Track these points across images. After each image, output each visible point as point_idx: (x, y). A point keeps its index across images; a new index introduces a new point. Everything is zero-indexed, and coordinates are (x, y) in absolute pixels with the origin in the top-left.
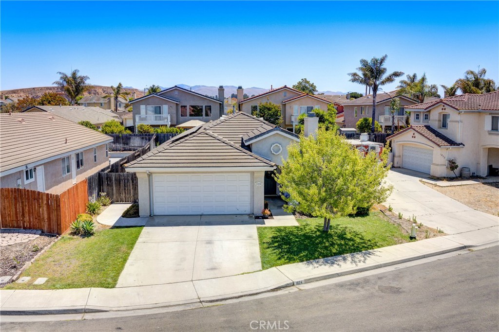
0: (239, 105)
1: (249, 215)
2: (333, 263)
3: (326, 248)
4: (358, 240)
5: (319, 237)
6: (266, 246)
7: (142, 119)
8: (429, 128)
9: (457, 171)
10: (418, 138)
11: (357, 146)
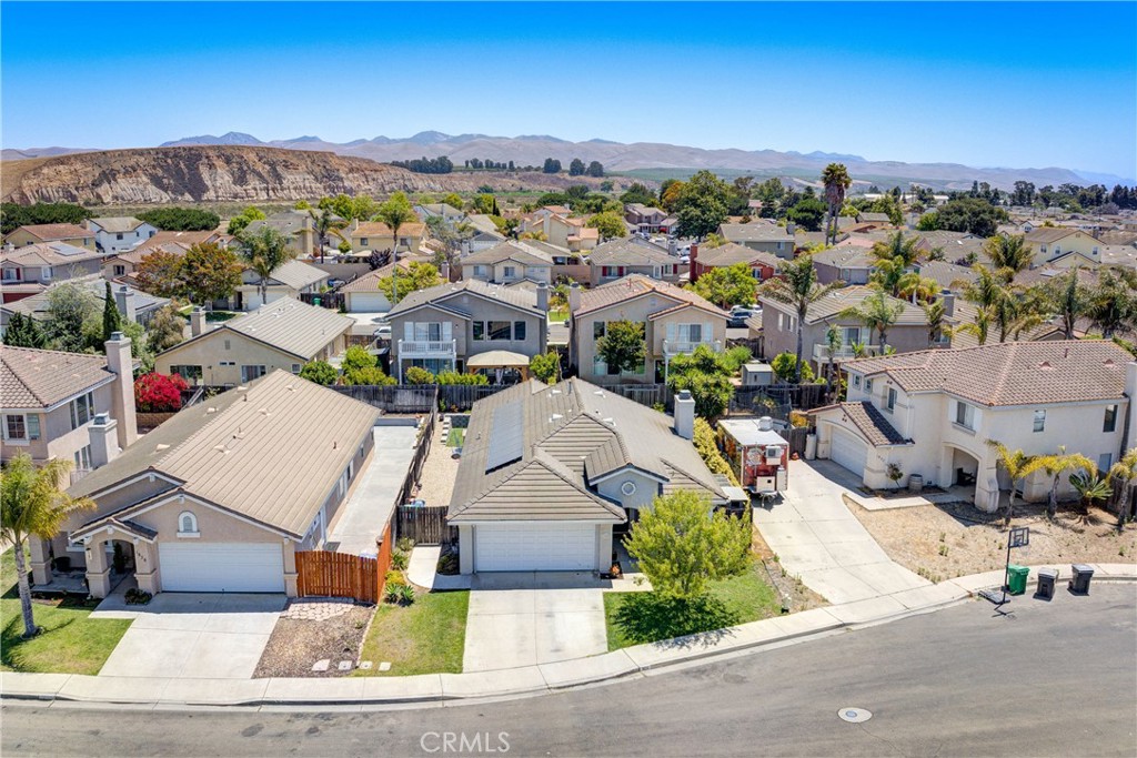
0: (574, 318)
1: (593, 571)
2: (683, 645)
3: (679, 624)
4: (718, 613)
6: (613, 620)
7: (407, 348)
8: (868, 406)
9: (902, 482)
10: (849, 424)
11: (750, 447)
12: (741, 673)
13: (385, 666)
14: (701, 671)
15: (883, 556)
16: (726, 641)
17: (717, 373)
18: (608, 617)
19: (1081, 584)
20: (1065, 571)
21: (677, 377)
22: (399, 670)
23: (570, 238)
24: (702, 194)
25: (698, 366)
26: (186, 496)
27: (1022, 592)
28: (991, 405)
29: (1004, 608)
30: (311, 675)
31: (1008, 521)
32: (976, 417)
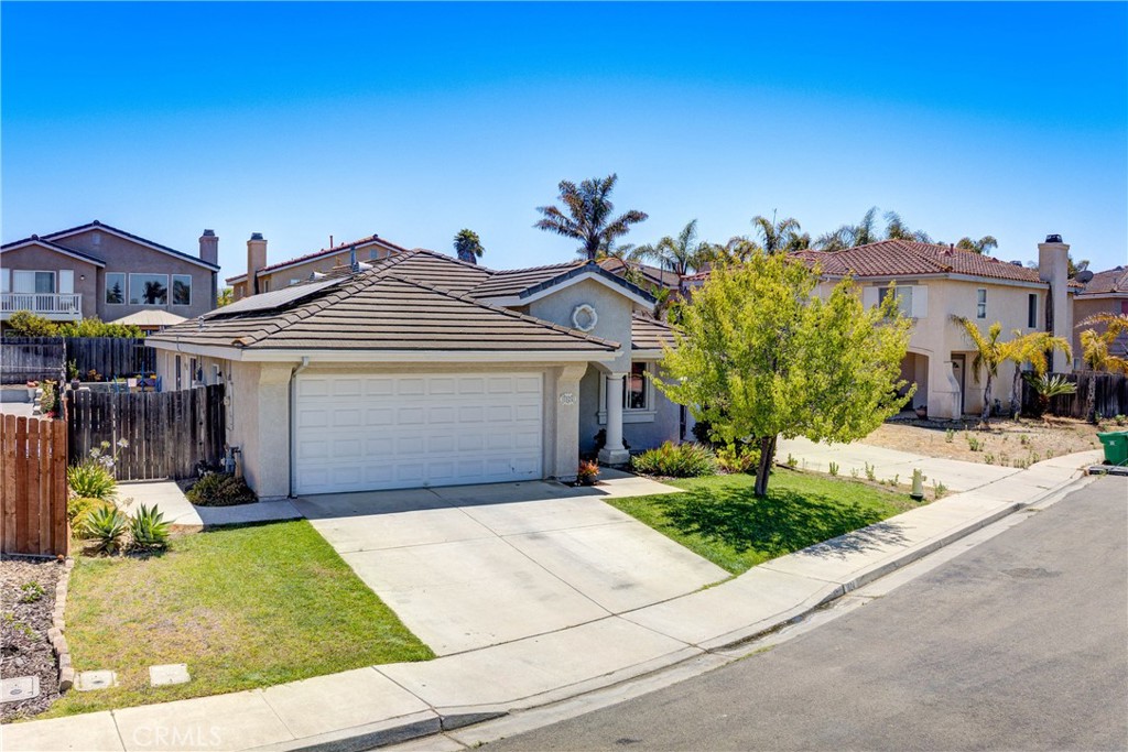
0: (256, 278)
2: (853, 547)
3: (802, 525)
4: (840, 508)
5: (761, 506)
6: (674, 530)
18: (659, 528)
28: (948, 271)
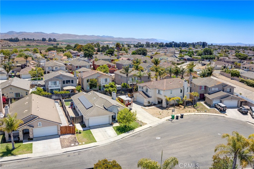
1: (109, 124)
2: (129, 133)
3: (127, 130)
4: (132, 128)
5: (125, 128)
6: (116, 131)
7: (50, 87)
8: (143, 92)
9: (150, 104)
10: (140, 95)
11: (126, 100)
12: (139, 135)
13: (84, 143)
14: (133, 136)
15: (151, 116)
16: (135, 131)
17: (114, 88)
18: (115, 130)
19: (182, 117)
20: (179, 115)
21: (107, 89)
22: (86, 143)
23: (61, 59)
24: (89, 48)
25: (110, 87)
26: (40, 119)
27: (174, 119)
28: (164, 90)
29: (172, 121)
30: (72, 146)
31: (168, 108)
32: (162, 92)
